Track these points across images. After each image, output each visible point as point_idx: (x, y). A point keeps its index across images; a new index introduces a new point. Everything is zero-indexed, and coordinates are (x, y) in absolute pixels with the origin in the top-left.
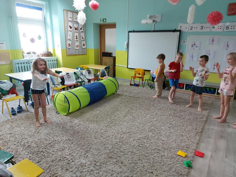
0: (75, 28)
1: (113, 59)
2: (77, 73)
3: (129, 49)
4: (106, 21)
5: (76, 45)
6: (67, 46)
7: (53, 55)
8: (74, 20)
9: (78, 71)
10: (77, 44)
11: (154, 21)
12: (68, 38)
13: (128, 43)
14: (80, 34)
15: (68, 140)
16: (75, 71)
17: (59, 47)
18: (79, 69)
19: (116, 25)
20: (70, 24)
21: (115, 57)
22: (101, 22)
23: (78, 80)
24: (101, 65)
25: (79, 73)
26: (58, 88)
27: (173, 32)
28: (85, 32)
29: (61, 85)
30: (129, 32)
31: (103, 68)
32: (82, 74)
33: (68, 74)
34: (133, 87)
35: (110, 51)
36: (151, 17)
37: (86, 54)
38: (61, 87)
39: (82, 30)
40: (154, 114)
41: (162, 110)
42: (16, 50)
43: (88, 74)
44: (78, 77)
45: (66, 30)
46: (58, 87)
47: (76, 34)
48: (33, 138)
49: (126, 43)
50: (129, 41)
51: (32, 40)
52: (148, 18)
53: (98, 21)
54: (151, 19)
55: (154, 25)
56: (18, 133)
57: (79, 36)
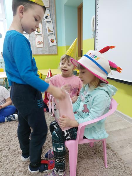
28: (55, 22)
39: (49, 20)
57: (43, 28)
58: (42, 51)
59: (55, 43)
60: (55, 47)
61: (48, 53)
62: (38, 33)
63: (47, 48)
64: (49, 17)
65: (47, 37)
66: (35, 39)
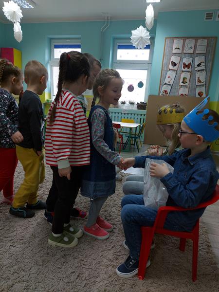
0: (185, 64)
5: (180, 94)
6: (161, 93)
8: (185, 52)
14: (193, 75)
20: (175, 59)
28: (209, 70)
39: (202, 68)
45: (165, 69)
47: (184, 75)
57: (191, 79)
62: (183, 84)
64: (203, 64)
65: (195, 89)
66: (178, 91)
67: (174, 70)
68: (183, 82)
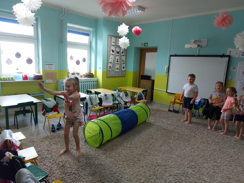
0: (117, 52)
1: (151, 82)
2: (115, 95)
3: (169, 73)
4: (147, 46)
5: (116, 68)
6: (108, 68)
7: (95, 76)
8: (117, 45)
9: (116, 94)
10: (118, 66)
11: (199, 46)
12: (110, 61)
13: (169, 67)
14: (121, 58)
15: (100, 165)
16: (113, 93)
17: (100, 69)
18: (117, 90)
19: (157, 49)
20: (113, 48)
21: (154, 80)
22: (143, 46)
23: (114, 102)
24: (139, 87)
25: (117, 95)
26: (95, 109)
27: (221, 57)
28: (126, 56)
29: (98, 106)
30: (171, 56)
31: (141, 91)
32: (119, 96)
33: (106, 95)
34: (171, 113)
35: (148, 74)
36: (195, 42)
37: (125, 77)
38: (98, 107)
39: (124, 54)
40: (195, 147)
41: (204, 143)
42: (63, 71)
43: (125, 97)
44: (115, 99)
45: (109, 53)
46: (96, 107)
47: (117, 57)
48: (68, 158)
49: (167, 66)
50: (170, 65)
51: (78, 63)
52: (192, 42)
53: (140, 46)
54: (196, 44)
55: (199, 49)
56: (54, 150)
58: (118, 74)
59: (125, 69)
60: (125, 72)
61: (121, 76)
62: (117, 63)
63: (121, 72)
64: (124, 52)
65: (122, 65)
66: (115, 66)
67: (113, 55)
68: (117, 61)
